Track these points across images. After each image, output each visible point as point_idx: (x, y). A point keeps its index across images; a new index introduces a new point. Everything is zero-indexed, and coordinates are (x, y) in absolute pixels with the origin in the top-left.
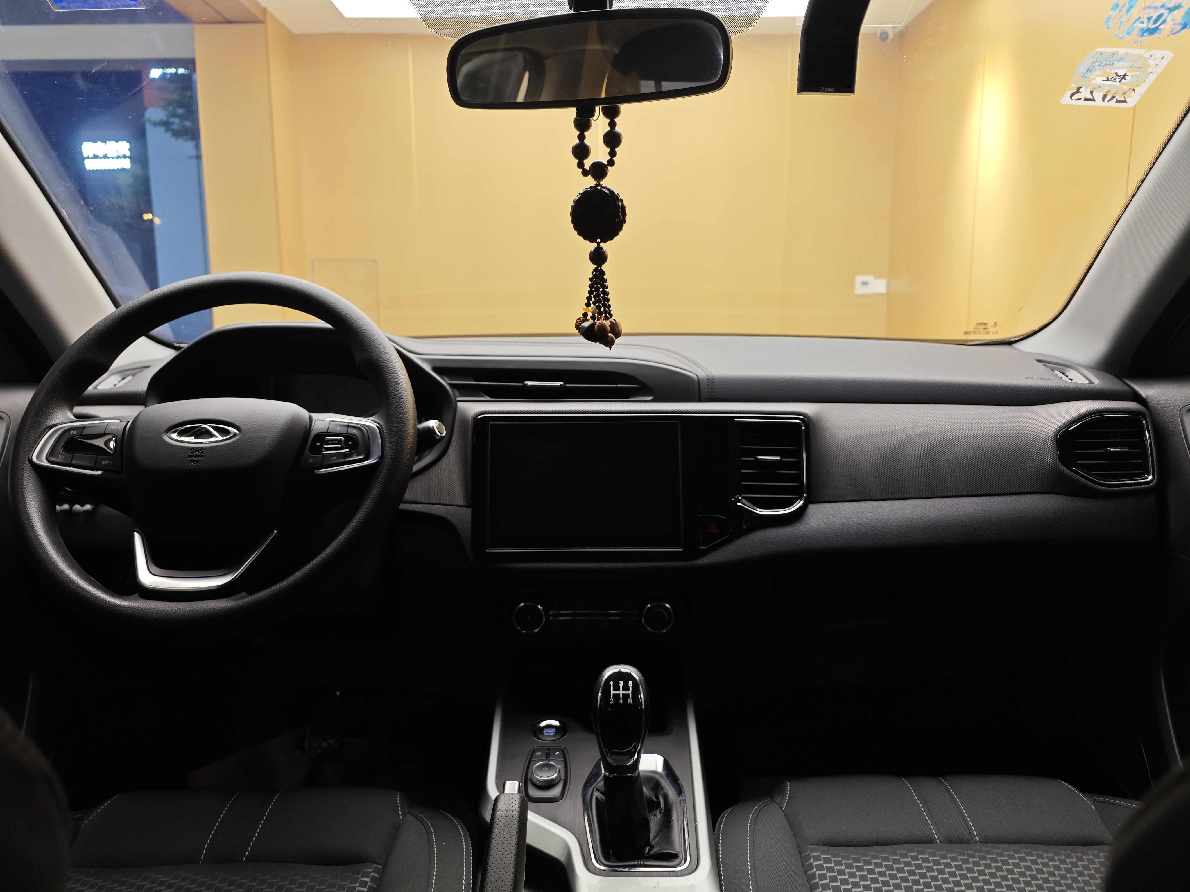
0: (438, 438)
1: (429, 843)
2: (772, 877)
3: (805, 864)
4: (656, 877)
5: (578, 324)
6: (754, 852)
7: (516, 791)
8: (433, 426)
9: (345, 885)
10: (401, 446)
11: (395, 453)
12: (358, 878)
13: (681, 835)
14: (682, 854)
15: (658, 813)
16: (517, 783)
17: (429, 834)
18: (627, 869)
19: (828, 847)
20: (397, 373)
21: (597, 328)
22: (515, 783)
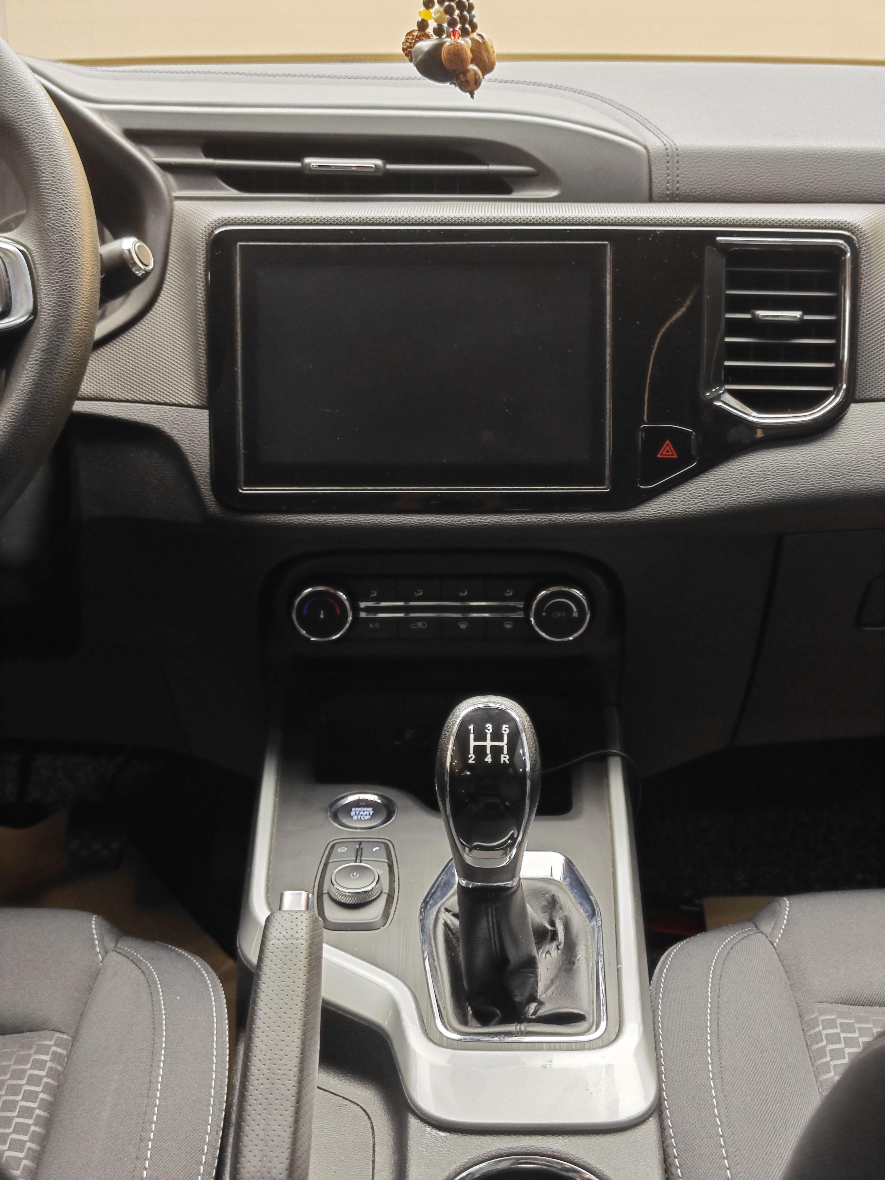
0: (140, 275)
1: (152, 997)
2: (747, 1053)
3: (808, 1034)
4: (547, 1050)
5: (408, 44)
6: (718, 1013)
7: (303, 908)
8: (129, 250)
9: (8, 1066)
10: (70, 291)
11: (60, 305)
12: (29, 1056)
13: (593, 984)
14: (593, 1015)
15: (553, 949)
16: (304, 894)
17: (150, 982)
18: (496, 1039)
19: (851, 1007)
20: (55, 143)
21: (447, 53)
22: (300, 894)
